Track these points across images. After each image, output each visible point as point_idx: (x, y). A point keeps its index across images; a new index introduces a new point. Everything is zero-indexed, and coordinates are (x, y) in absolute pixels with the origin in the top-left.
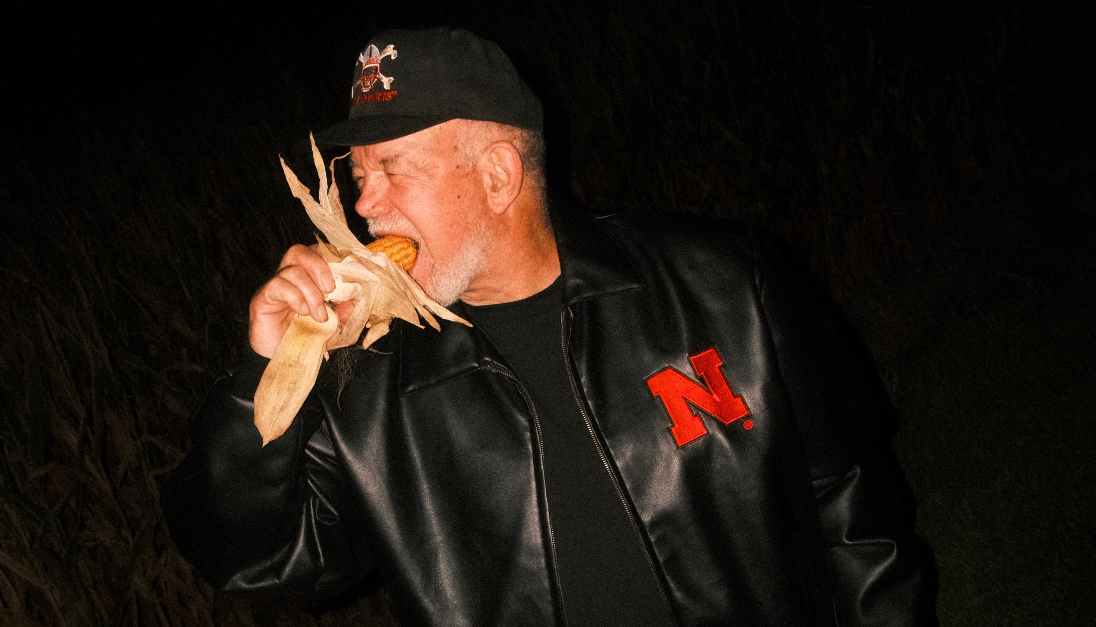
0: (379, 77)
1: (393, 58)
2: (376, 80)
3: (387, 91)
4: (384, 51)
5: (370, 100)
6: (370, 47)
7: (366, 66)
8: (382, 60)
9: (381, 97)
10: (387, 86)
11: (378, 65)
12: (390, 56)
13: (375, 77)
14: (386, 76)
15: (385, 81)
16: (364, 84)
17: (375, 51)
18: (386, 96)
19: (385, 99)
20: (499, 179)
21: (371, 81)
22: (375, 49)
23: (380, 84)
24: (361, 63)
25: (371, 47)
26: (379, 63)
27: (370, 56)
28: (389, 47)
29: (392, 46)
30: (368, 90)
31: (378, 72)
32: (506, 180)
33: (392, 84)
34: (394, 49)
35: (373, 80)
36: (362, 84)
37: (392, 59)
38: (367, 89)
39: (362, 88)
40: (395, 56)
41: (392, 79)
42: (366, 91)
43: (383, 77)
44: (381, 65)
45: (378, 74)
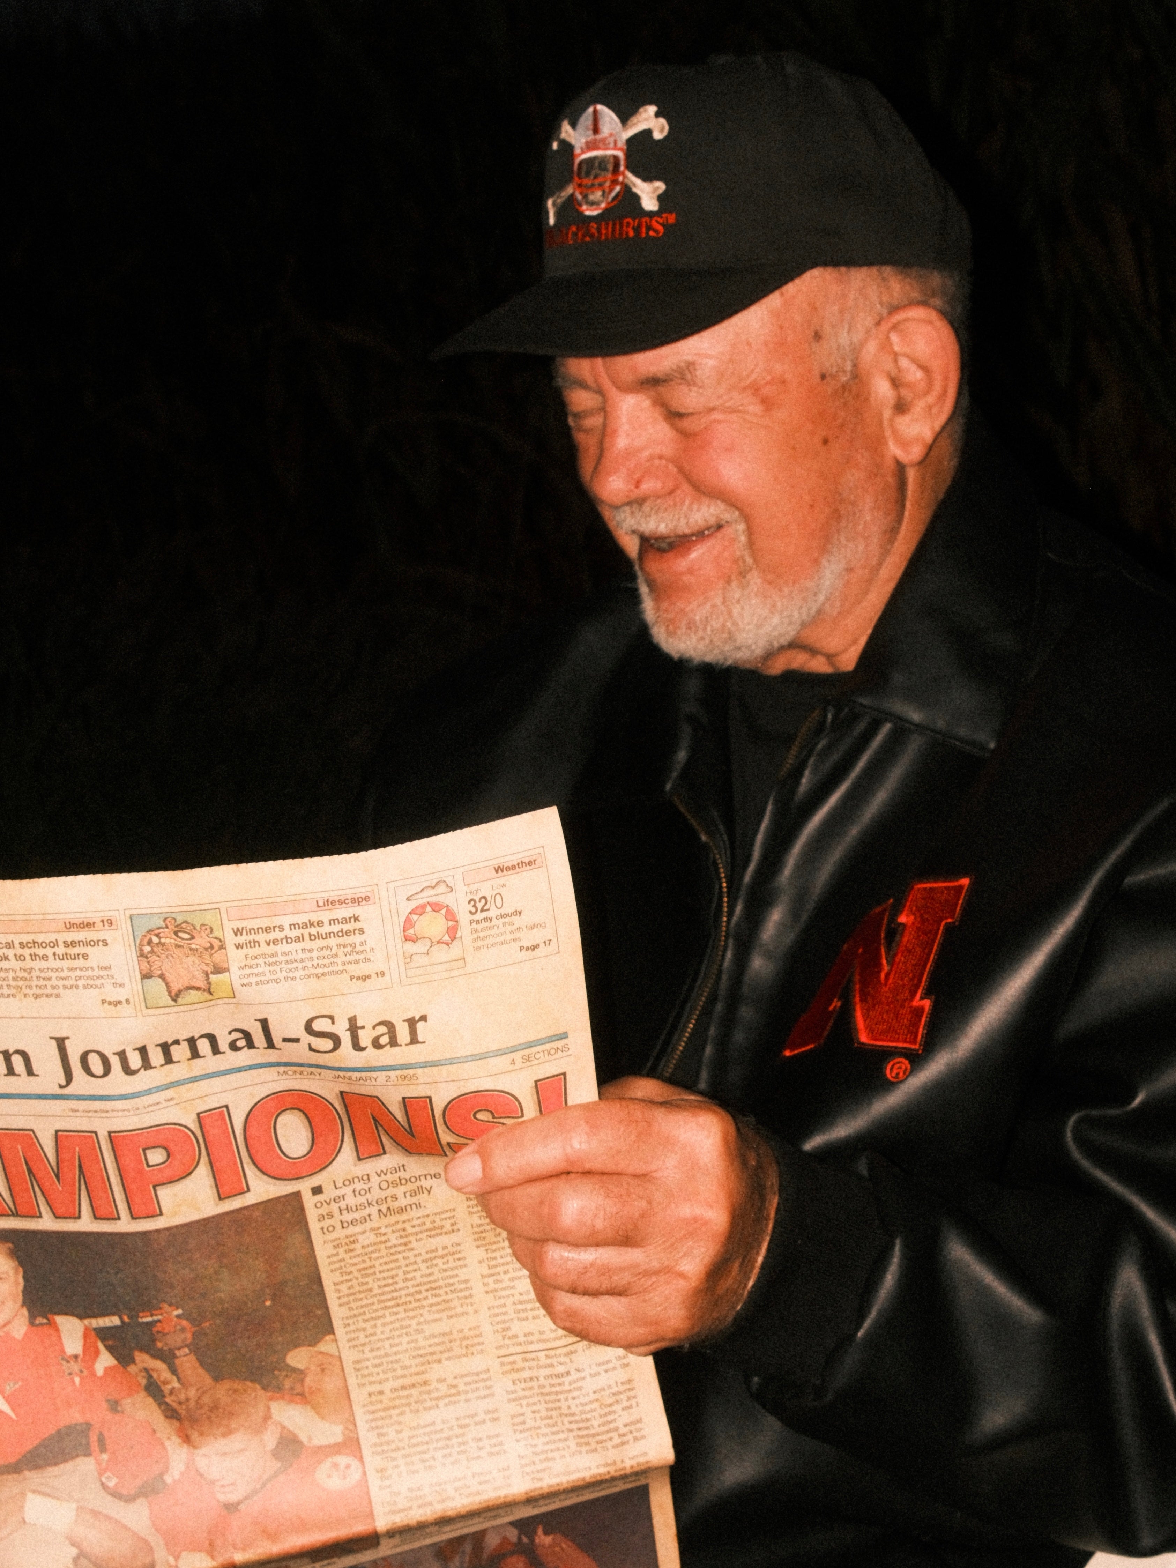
0: (626, 181)
1: (657, 136)
2: (618, 188)
3: (651, 214)
4: (634, 119)
5: (606, 234)
6: (591, 110)
7: (583, 152)
8: (630, 141)
9: (637, 230)
10: (649, 204)
11: (620, 154)
12: (648, 133)
13: (615, 182)
14: (647, 178)
15: (642, 191)
16: (585, 196)
17: (607, 119)
18: (649, 228)
19: (647, 233)
20: (908, 385)
21: (604, 192)
22: (608, 117)
23: (630, 199)
24: (567, 148)
25: (595, 112)
26: (621, 149)
27: (596, 130)
28: (645, 111)
29: (652, 109)
30: (599, 211)
31: (622, 168)
32: (922, 385)
33: (661, 198)
34: (657, 115)
35: (611, 191)
36: (579, 197)
37: (654, 140)
38: (595, 209)
39: (580, 205)
40: (662, 130)
41: (661, 186)
42: (595, 213)
43: (638, 181)
44: (628, 155)
45: (623, 174)
